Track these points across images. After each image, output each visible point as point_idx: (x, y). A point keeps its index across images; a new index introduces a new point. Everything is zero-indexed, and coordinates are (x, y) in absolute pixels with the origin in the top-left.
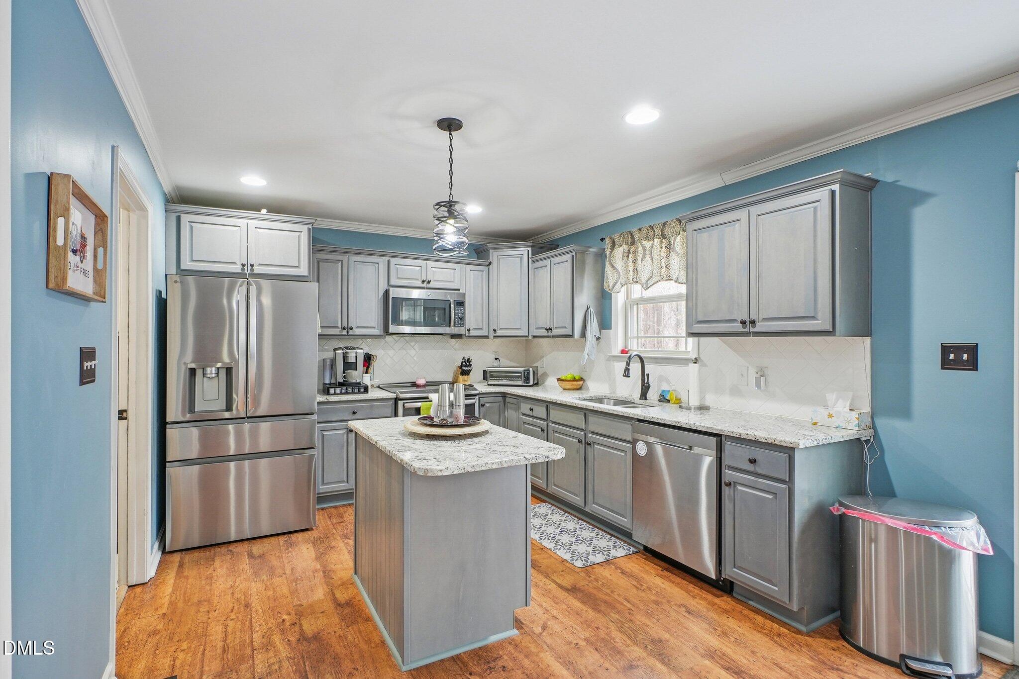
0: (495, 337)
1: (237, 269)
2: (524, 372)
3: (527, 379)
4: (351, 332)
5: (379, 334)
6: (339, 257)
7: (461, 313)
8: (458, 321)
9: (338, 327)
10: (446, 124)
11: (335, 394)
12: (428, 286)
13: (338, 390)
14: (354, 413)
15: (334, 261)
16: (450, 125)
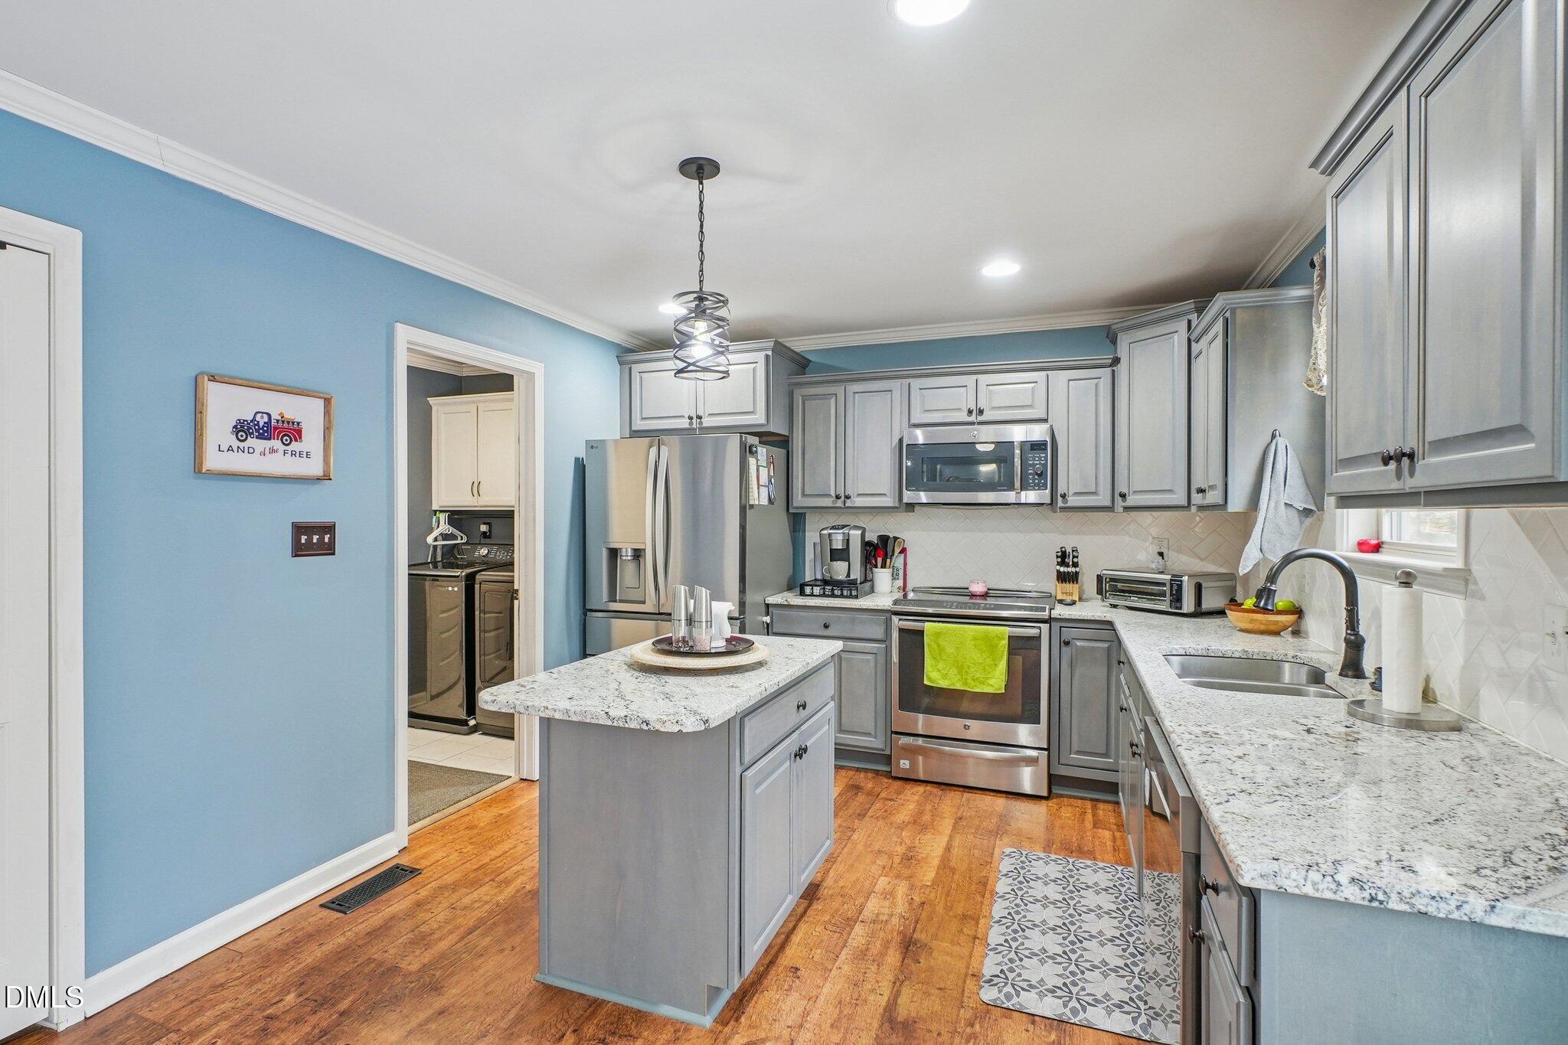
0: (1127, 509)
1: (684, 423)
2: (1171, 585)
3: (1177, 599)
4: (849, 503)
5: (892, 505)
6: (831, 389)
7: (1040, 464)
8: (1034, 479)
9: (829, 495)
10: (694, 167)
11: (812, 595)
12: (980, 418)
13: (817, 590)
14: (826, 626)
15: (825, 397)
16: (699, 169)
